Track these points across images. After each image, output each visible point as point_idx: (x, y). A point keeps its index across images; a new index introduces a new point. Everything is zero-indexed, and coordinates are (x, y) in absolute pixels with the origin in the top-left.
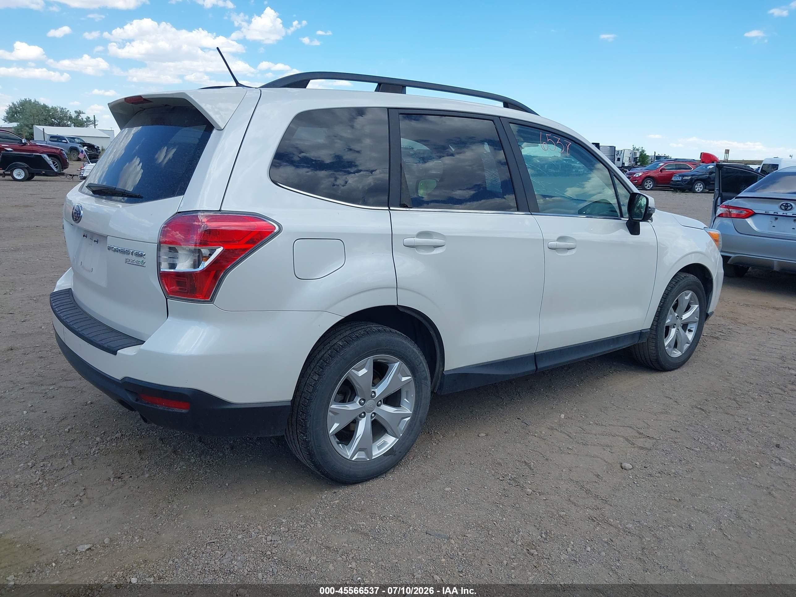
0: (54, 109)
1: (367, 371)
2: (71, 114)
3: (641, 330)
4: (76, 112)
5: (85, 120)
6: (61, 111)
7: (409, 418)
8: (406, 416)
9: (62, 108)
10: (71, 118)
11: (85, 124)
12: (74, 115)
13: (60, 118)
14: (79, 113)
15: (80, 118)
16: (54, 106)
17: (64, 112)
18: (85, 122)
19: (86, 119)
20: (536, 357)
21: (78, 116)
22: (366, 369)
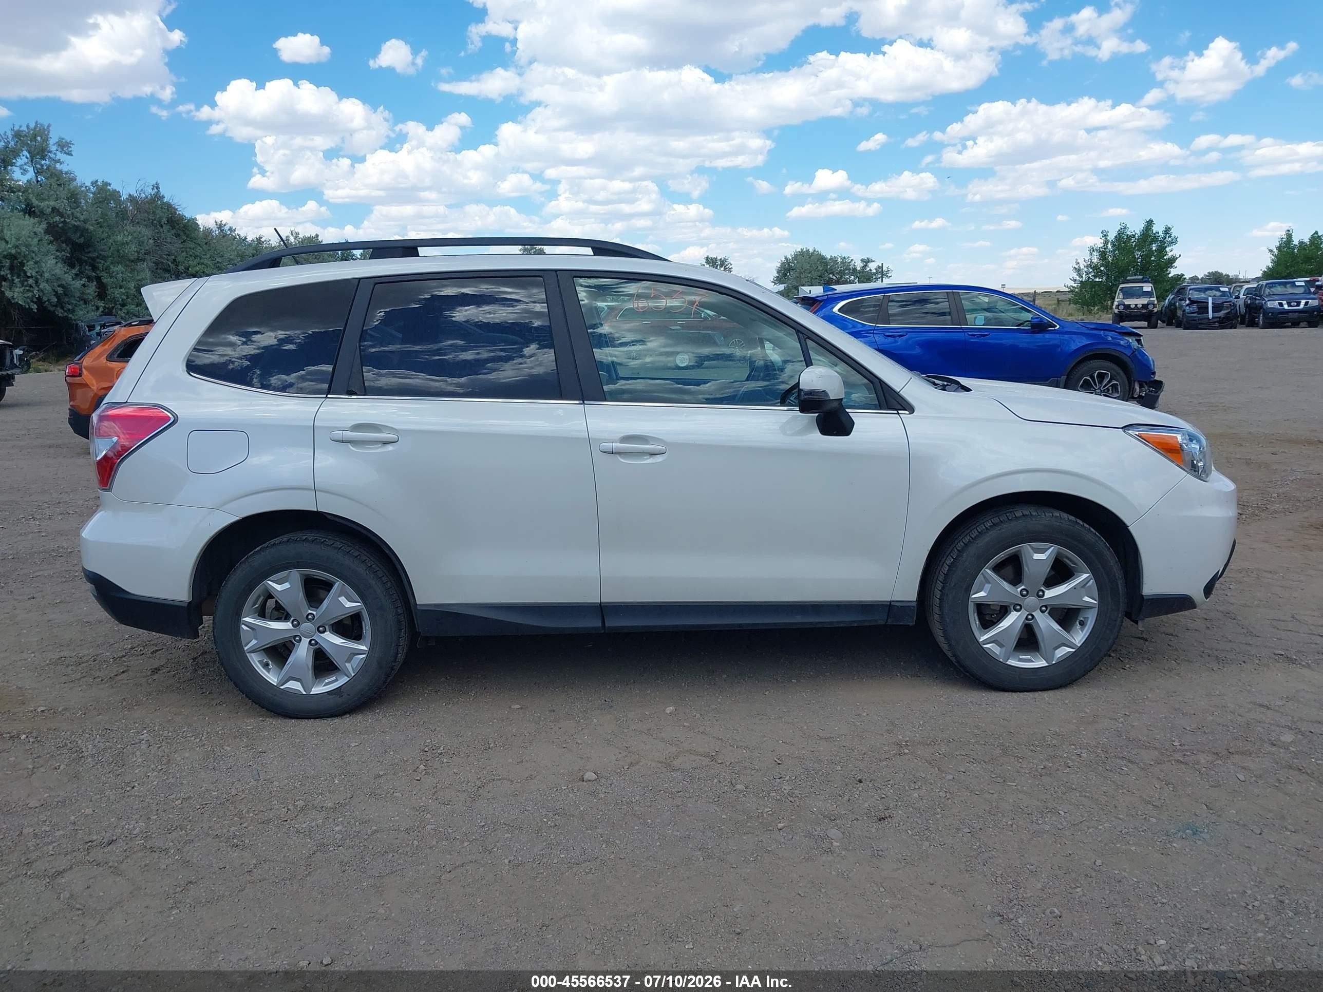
0: (834, 260)
1: (289, 586)
2: (856, 264)
3: (890, 602)
4: (862, 260)
5: (874, 271)
6: (842, 262)
7: (364, 656)
8: (361, 652)
9: (844, 258)
10: (854, 270)
11: (874, 277)
12: (859, 265)
13: (842, 273)
14: (866, 262)
15: (868, 269)
16: (833, 256)
17: (846, 262)
18: (874, 274)
19: (876, 269)
20: (602, 610)
21: (865, 266)
22: (290, 584)
